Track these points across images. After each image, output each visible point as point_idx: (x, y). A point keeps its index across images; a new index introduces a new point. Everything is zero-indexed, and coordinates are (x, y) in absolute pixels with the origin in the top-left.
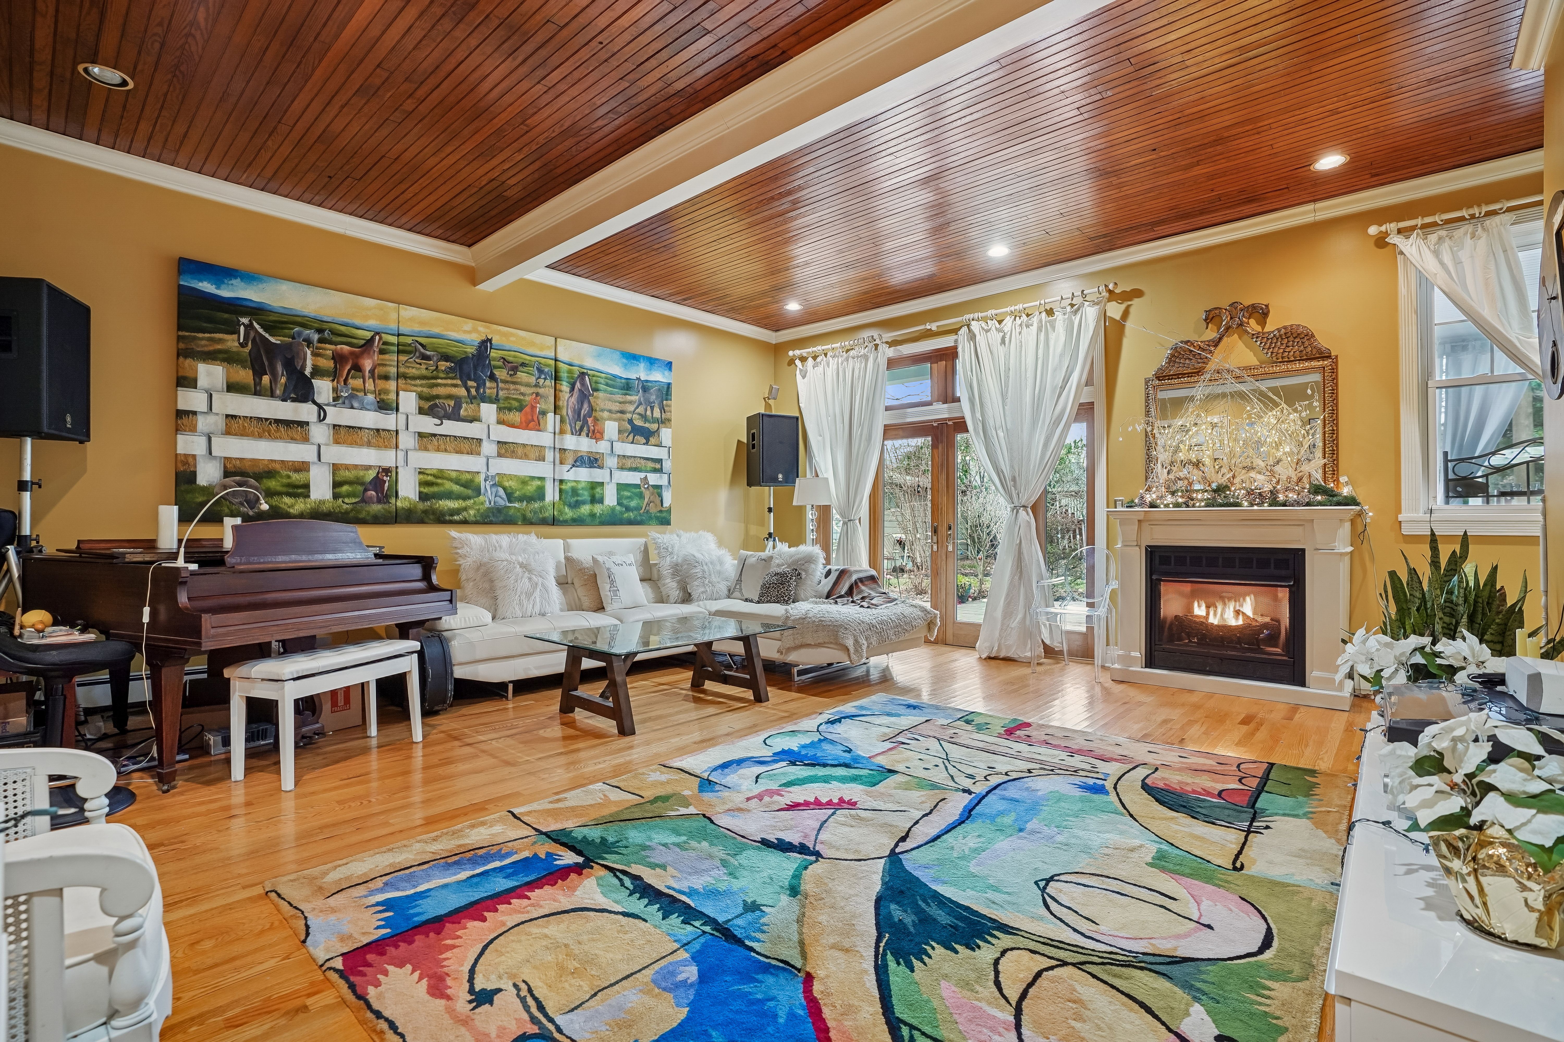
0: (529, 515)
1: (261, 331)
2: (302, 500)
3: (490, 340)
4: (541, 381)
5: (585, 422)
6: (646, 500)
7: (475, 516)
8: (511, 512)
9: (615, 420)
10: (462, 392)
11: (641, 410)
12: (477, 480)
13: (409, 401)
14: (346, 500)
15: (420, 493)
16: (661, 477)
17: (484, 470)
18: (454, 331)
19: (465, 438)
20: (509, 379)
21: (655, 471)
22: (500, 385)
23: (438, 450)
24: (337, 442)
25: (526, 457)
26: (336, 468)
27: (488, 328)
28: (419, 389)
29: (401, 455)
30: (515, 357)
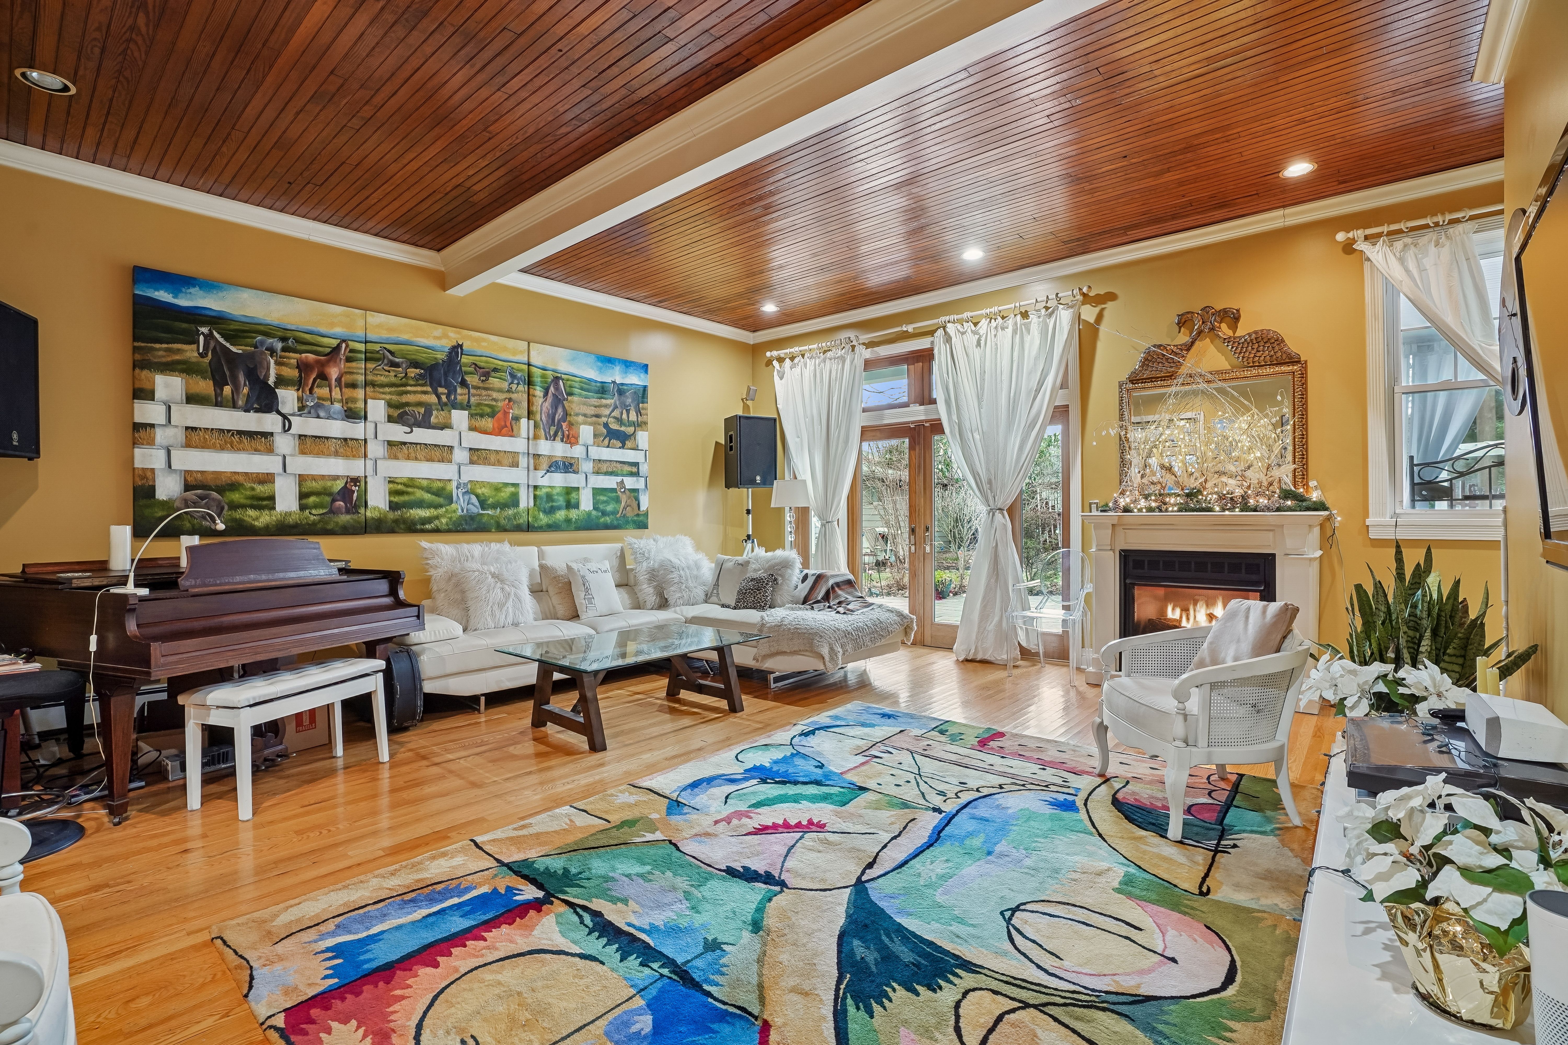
0: (503, 522)
1: (221, 340)
2: (267, 512)
3: (461, 346)
4: (514, 386)
5: (560, 427)
6: (623, 504)
7: (447, 524)
8: (485, 519)
9: (590, 424)
10: (433, 399)
11: (616, 413)
12: (448, 488)
13: (377, 409)
14: (314, 511)
15: (390, 502)
16: (638, 480)
17: (456, 477)
18: (423, 337)
19: (435, 445)
20: (481, 385)
21: (632, 474)
22: (472, 391)
23: (408, 458)
24: (303, 452)
25: (499, 463)
26: (302, 479)
27: (459, 333)
28: (388, 397)
29: (370, 464)
30: (487, 362)
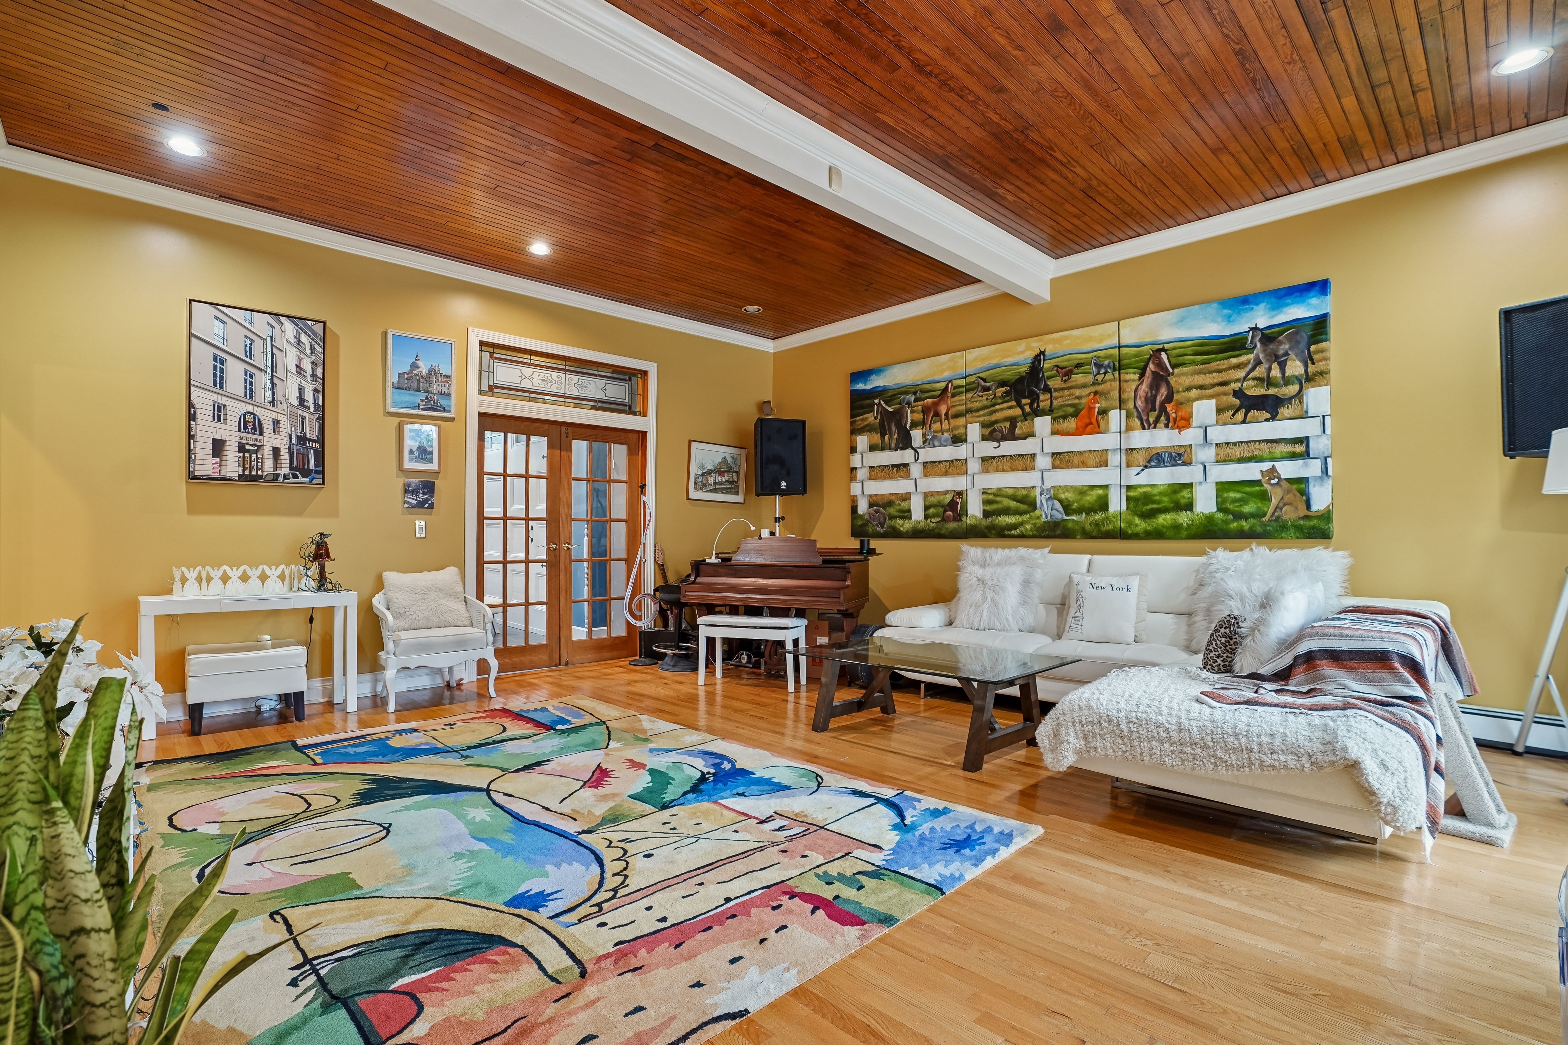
0: (1088, 527)
1: (884, 405)
2: (907, 521)
3: (1043, 353)
4: (1100, 378)
5: (1163, 409)
6: (1274, 502)
7: (1031, 530)
8: (1070, 525)
9: (1210, 397)
10: (1017, 411)
11: (1260, 372)
12: (1032, 495)
13: (974, 431)
14: (933, 520)
15: (984, 510)
16: (1306, 465)
17: (1039, 484)
18: (1009, 356)
19: (1019, 455)
20: (1064, 385)
21: (1293, 456)
22: (1054, 394)
23: (997, 470)
24: (926, 475)
25: (1084, 465)
26: (926, 495)
27: (1041, 340)
28: (981, 419)
29: (969, 478)
30: (1068, 360)
